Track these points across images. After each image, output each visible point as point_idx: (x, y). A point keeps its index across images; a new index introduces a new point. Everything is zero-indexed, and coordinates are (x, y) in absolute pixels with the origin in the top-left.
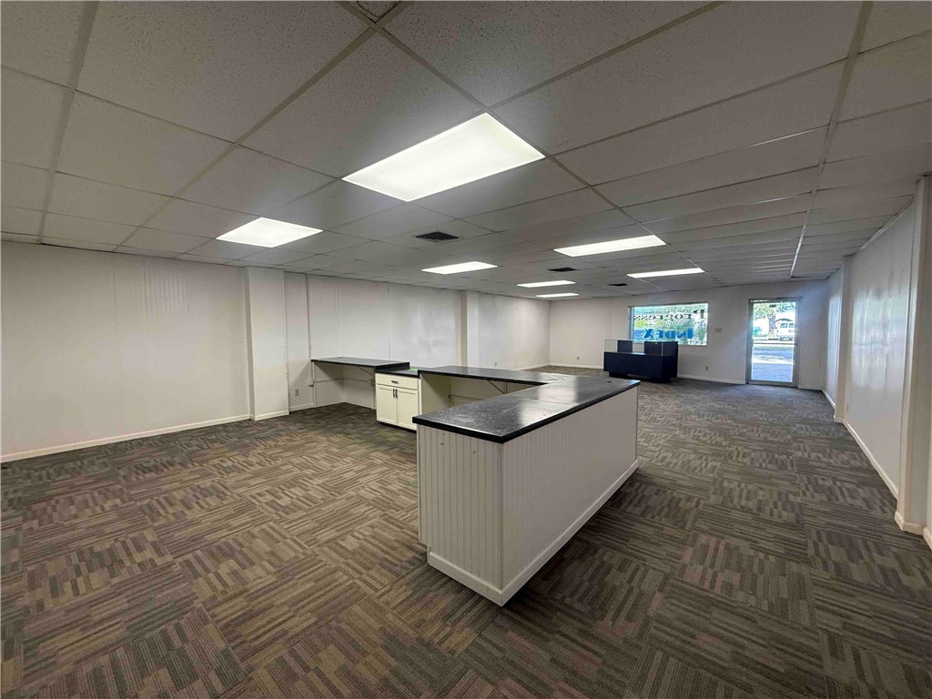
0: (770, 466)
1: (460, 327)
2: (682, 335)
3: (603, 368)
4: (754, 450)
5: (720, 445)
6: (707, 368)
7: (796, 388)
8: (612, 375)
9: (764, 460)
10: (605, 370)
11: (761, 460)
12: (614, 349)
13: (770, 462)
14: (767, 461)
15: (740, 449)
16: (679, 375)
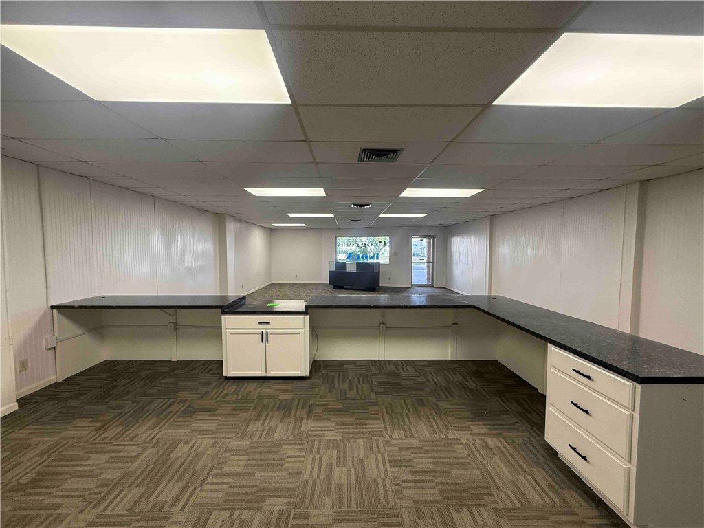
1: (218, 258)
2: (372, 257)
3: (328, 282)
6: (390, 279)
7: (433, 287)
8: (335, 287)
10: (330, 284)
12: (334, 269)
16: (381, 285)
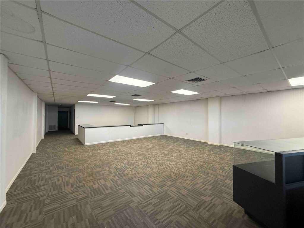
0: (58, 154)
4: (64, 157)
5: (74, 155)
9: (60, 155)
11: (61, 155)
13: (58, 155)
14: (59, 155)
15: (68, 156)
